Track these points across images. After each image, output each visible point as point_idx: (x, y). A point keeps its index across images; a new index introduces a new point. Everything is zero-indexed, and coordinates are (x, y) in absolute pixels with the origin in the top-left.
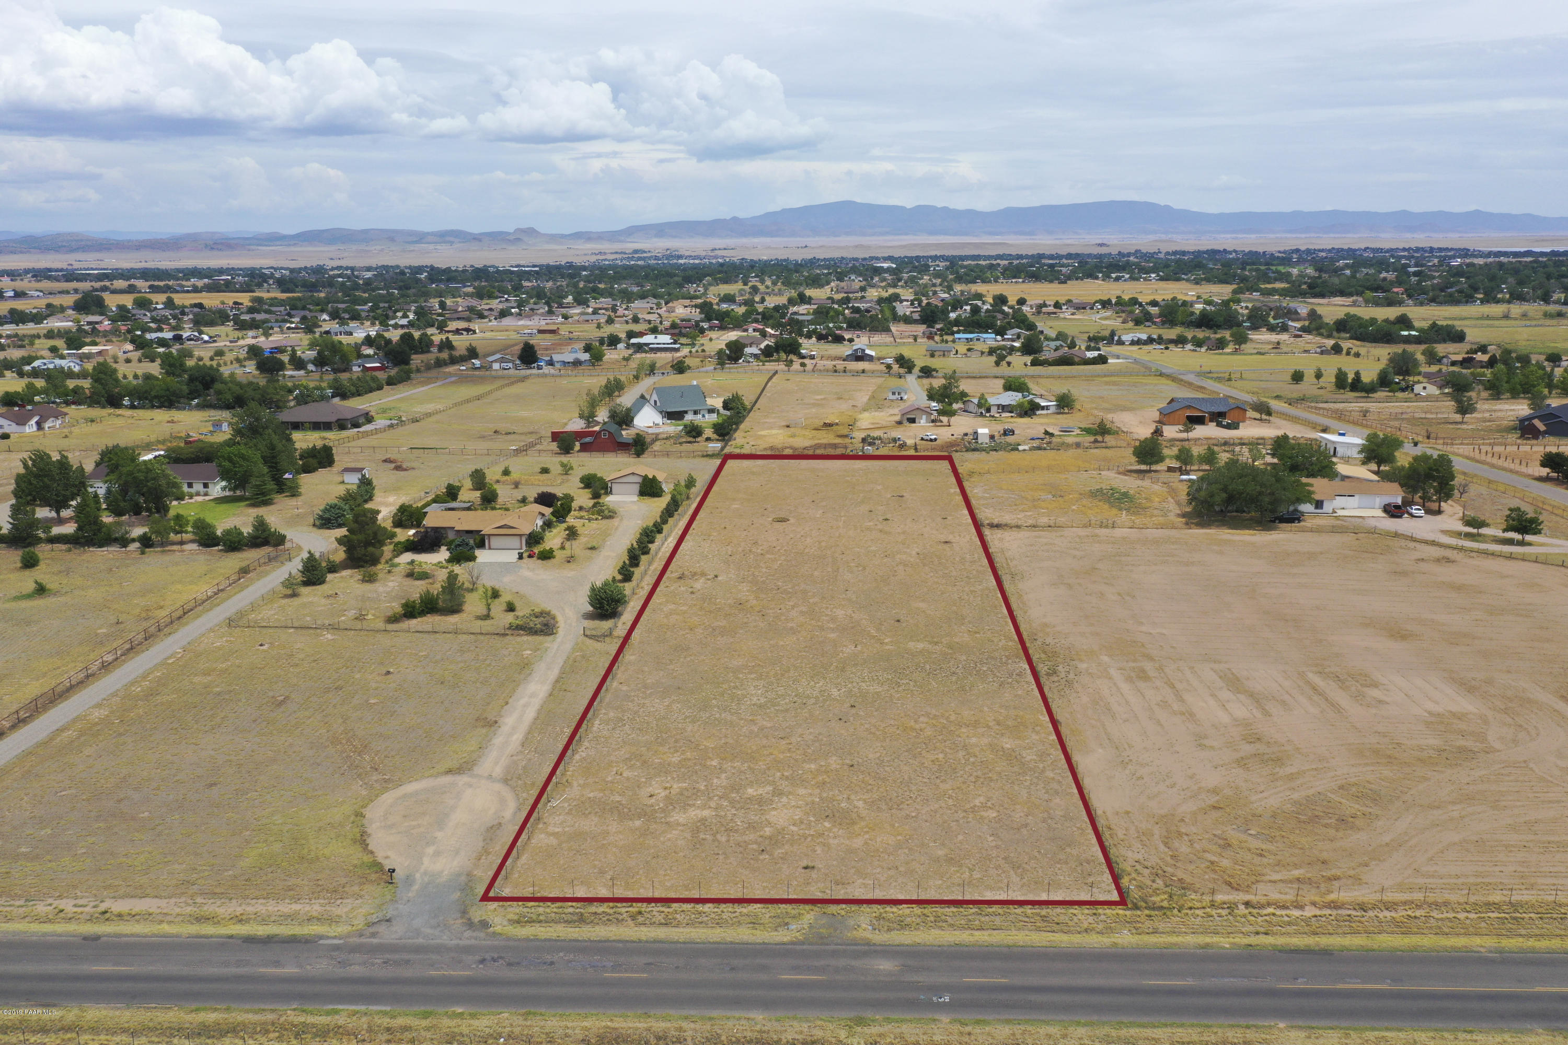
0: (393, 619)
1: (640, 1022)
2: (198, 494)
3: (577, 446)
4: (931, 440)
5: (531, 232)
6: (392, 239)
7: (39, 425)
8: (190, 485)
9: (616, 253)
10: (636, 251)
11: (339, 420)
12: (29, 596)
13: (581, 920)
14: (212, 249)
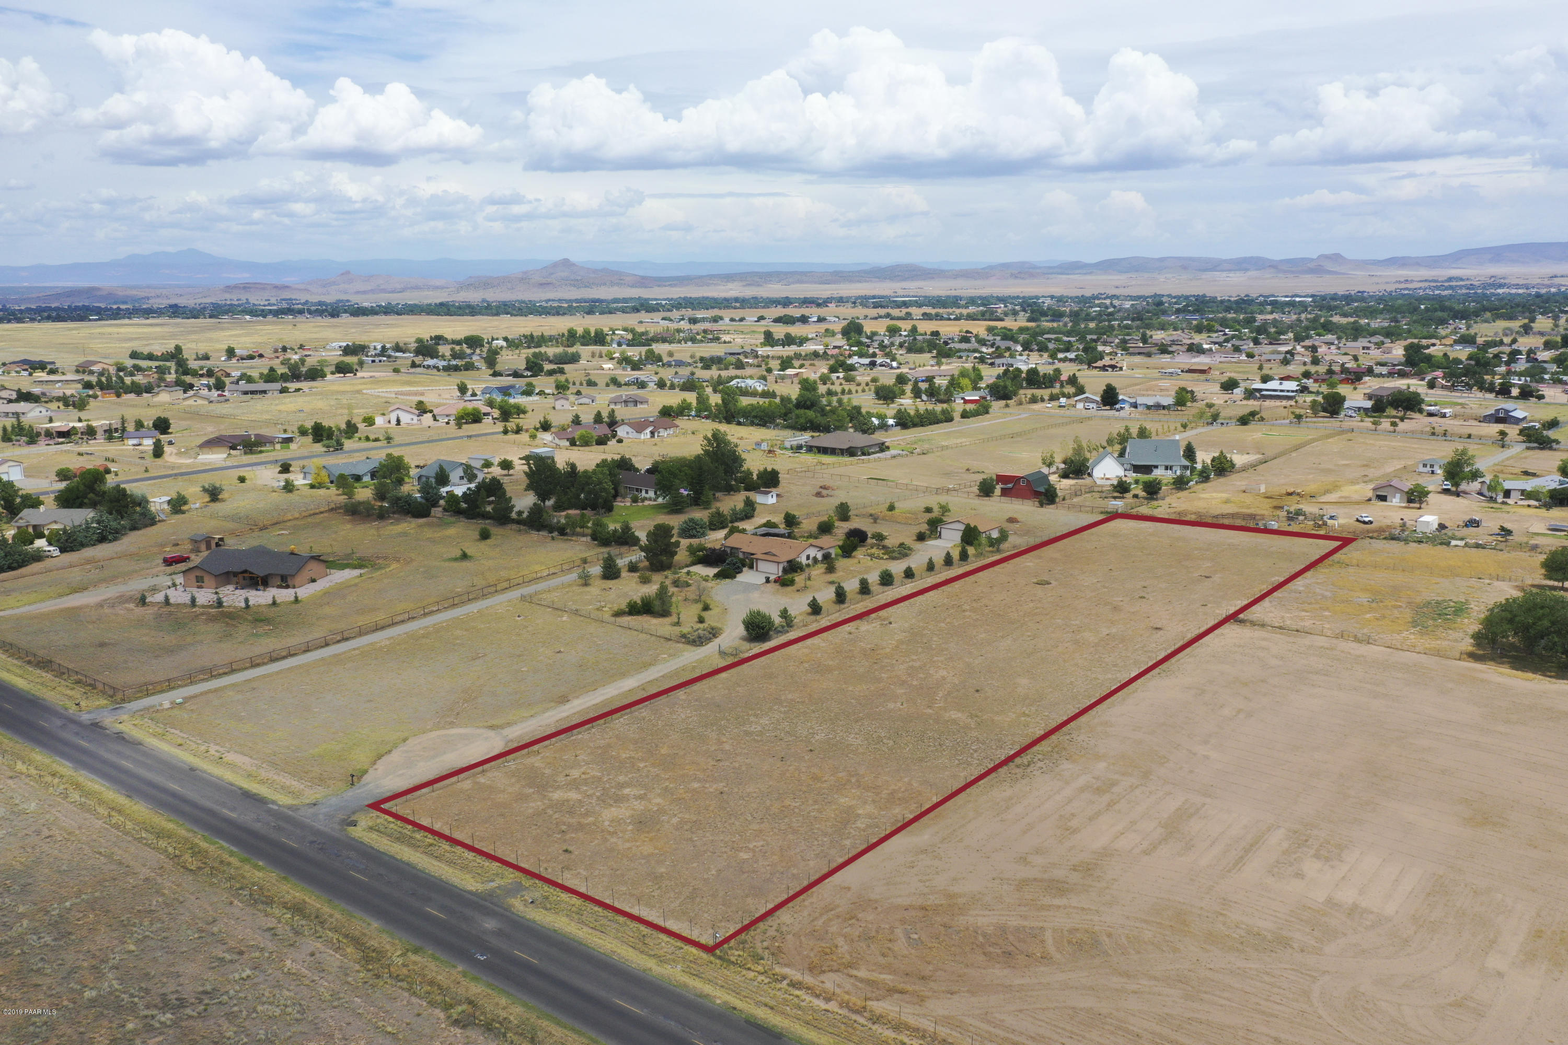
0: (618, 614)
1: (310, 898)
2: (650, 499)
3: (998, 491)
4: (1364, 523)
5: (1336, 258)
6: (1185, 268)
7: (652, 433)
8: (647, 492)
9: (1426, 281)
10: (1450, 279)
11: (851, 448)
12: (456, 559)
13: (400, 839)
14: (1016, 277)
